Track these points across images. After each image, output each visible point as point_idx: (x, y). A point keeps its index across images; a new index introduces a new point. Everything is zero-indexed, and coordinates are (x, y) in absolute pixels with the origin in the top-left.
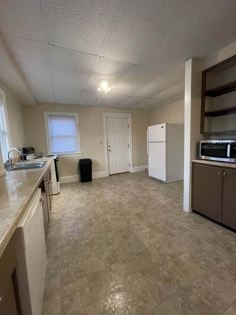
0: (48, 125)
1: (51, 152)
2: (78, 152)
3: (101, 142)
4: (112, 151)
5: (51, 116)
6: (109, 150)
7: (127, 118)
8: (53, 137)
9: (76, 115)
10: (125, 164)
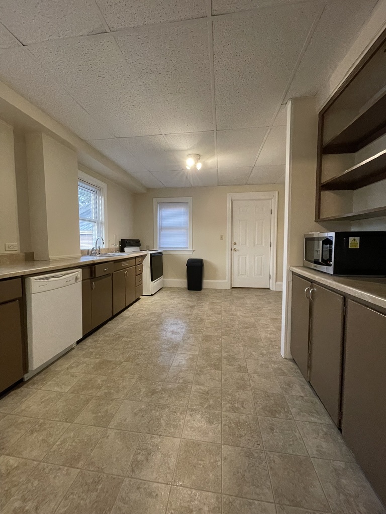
0: (157, 214)
1: (159, 246)
2: (189, 249)
3: (222, 237)
4: (238, 250)
5: (160, 203)
6: (233, 249)
7: (270, 199)
8: (161, 229)
9: (190, 200)
10: (261, 275)
